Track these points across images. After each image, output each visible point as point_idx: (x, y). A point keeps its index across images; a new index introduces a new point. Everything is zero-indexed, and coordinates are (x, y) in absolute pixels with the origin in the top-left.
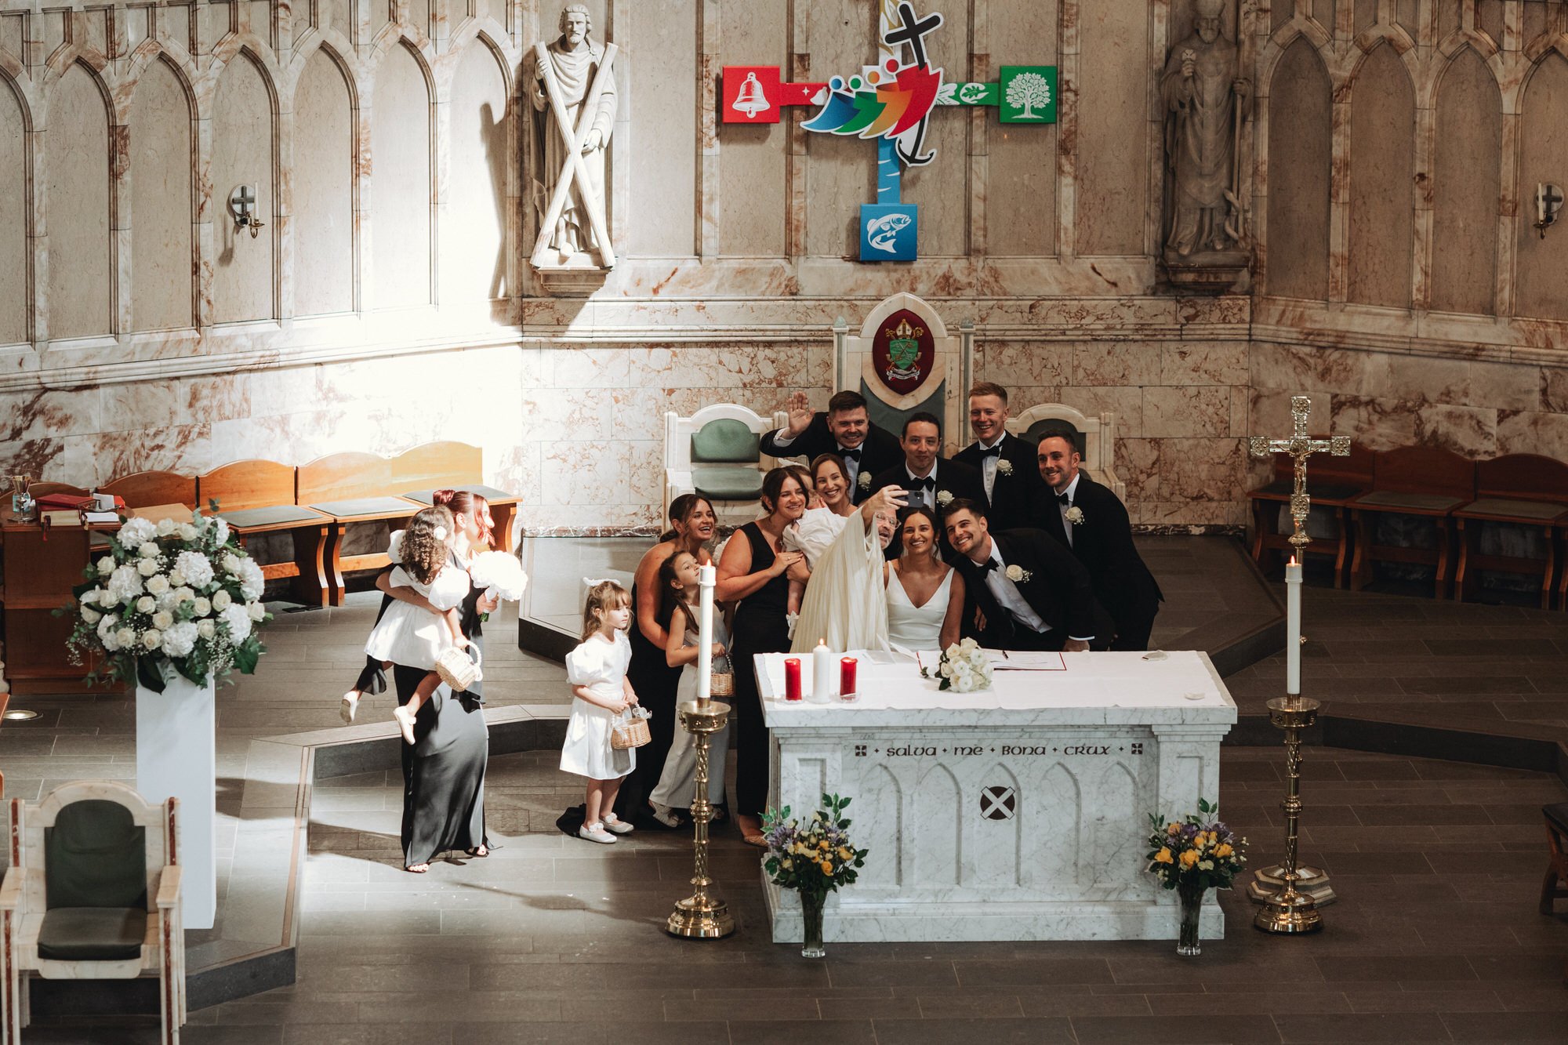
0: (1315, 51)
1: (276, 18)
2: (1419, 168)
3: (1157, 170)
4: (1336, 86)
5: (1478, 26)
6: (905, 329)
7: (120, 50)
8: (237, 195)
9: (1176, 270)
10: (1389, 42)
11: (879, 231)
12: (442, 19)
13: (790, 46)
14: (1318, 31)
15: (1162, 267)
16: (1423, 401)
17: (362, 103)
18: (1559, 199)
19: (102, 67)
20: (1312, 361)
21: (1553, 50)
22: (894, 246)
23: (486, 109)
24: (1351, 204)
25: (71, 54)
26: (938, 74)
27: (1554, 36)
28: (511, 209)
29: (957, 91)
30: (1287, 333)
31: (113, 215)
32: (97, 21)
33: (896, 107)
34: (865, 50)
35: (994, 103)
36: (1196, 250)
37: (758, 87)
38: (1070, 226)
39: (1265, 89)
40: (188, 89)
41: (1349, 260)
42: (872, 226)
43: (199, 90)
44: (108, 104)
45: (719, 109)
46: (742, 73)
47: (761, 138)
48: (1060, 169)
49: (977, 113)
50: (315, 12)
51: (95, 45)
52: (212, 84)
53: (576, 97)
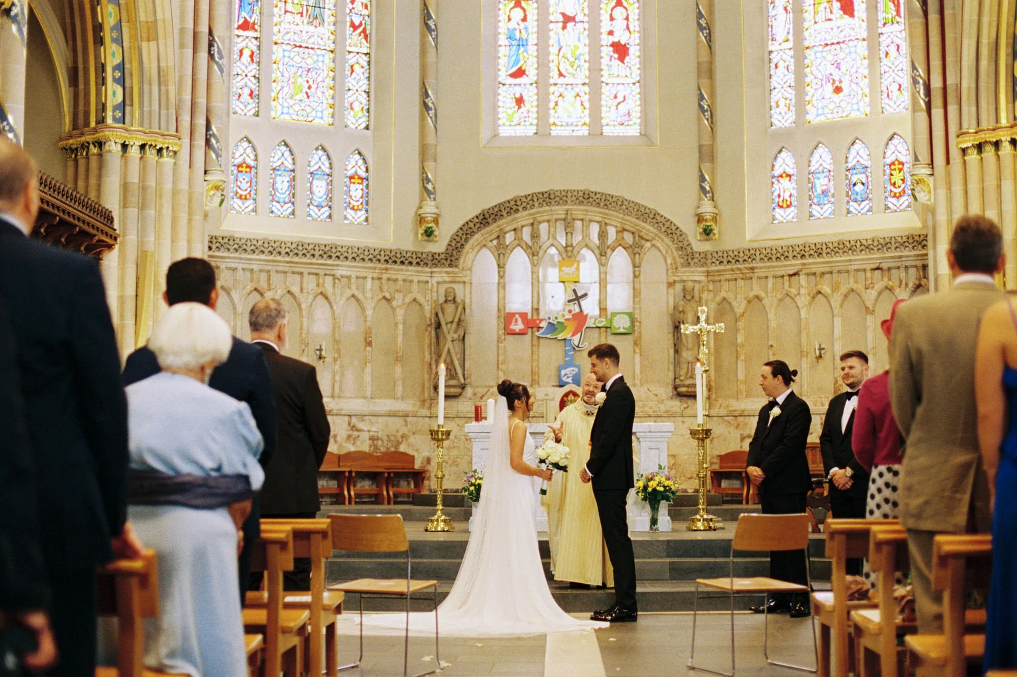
0: (730, 304)
1: (335, 283)
2: (770, 344)
3: (672, 351)
4: (738, 315)
5: (790, 286)
6: (571, 397)
7: (273, 287)
8: (318, 348)
9: (679, 386)
10: (757, 297)
11: (566, 375)
12: (400, 291)
13: (532, 305)
14: (730, 296)
15: (675, 388)
17: (368, 319)
18: (824, 349)
19: (265, 292)
20: (732, 422)
21: (819, 292)
22: (572, 380)
23: (418, 327)
24: (744, 360)
25: (253, 286)
26: (587, 314)
27: (819, 286)
28: (426, 367)
29: (595, 322)
30: (723, 412)
32: (264, 276)
33: (571, 327)
35: (609, 326)
36: (686, 378)
37: (520, 320)
38: (639, 373)
40: (299, 305)
41: (744, 382)
42: (563, 372)
43: (303, 306)
45: (505, 328)
46: (514, 314)
48: (634, 352)
49: (603, 330)
50: (350, 283)
51: (263, 285)
52: (309, 304)
53: (450, 320)
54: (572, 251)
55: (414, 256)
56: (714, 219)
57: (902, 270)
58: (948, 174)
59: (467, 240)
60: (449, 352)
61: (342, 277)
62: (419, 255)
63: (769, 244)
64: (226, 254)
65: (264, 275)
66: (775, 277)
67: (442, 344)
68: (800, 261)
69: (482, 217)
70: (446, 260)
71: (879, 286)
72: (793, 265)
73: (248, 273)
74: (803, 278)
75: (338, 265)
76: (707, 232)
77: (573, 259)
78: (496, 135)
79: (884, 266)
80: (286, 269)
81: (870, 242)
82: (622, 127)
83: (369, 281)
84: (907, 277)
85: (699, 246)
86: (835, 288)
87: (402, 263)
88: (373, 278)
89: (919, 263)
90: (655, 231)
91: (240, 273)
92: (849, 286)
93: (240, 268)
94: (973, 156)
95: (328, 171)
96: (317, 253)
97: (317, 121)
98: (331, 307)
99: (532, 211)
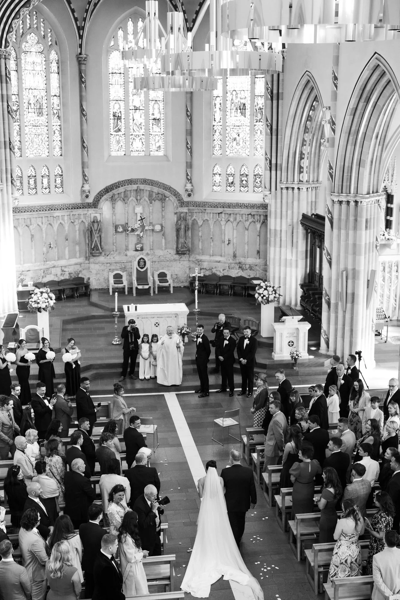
0: (196, 221)
1: (54, 219)
2: (211, 237)
3: (176, 238)
4: (199, 226)
5: (219, 217)
6: (142, 260)
7: (32, 223)
8: (49, 244)
9: (179, 251)
10: (206, 220)
12: (77, 219)
13: (125, 222)
14: (197, 218)
15: (177, 251)
16: (213, 268)
17: (66, 231)
18: (230, 241)
19: (29, 226)
20: (197, 263)
21: (229, 220)
22: (140, 249)
23: (84, 231)
24: (202, 242)
25: (25, 224)
26: (145, 225)
27: (229, 218)
28: (87, 245)
29: (148, 228)
30: (194, 260)
31: (32, 247)
32: (29, 220)
33: (140, 230)
34: (135, 222)
35: (153, 229)
36: (181, 249)
37: (121, 227)
38: (164, 246)
39: (190, 226)
40: (42, 229)
41: (202, 249)
42: (137, 246)
44: (31, 231)
45: (116, 230)
46: (119, 225)
47: (121, 234)
48: (162, 238)
49: (151, 230)
50: (59, 218)
51: (29, 223)
52: (45, 228)
53: (96, 229)
54: (140, 202)
55: (81, 205)
56: (192, 191)
57: (259, 216)
58: (276, 194)
59: (101, 198)
60: (96, 241)
61: (57, 216)
62: (83, 204)
63: (211, 201)
66: (213, 213)
67: (93, 239)
68: (222, 209)
69: (106, 189)
70: (93, 205)
71: (250, 220)
72: (220, 210)
73: (23, 220)
74: (223, 215)
75: (55, 213)
76: (189, 195)
77: (140, 205)
78: (110, 156)
79: (253, 214)
80: (37, 217)
81: (248, 205)
82: (157, 152)
83: (66, 217)
84: (260, 219)
85: (186, 199)
86: (235, 219)
87: (77, 208)
88: (67, 215)
89: (265, 214)
90: (170, 194)
91: (20, 220)
92: (240, 220)
93: (20, 218)
94: (284, 191)
95: (48, 174)
96: (47, 209)
97: (42, 156)
98: (53, 228)
99: (125, 187)
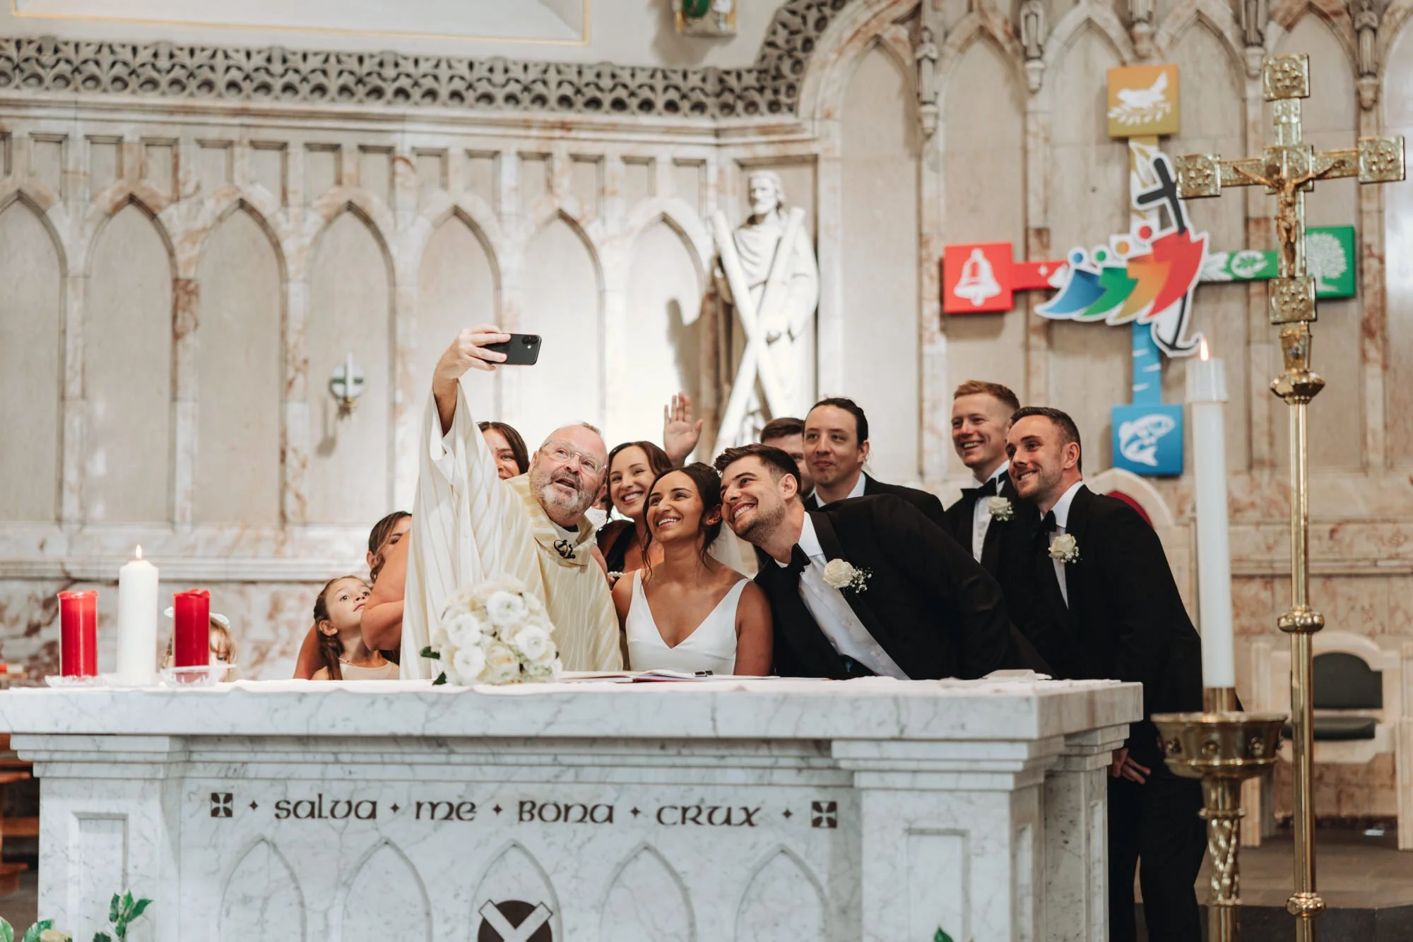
1: (394, 174)
7: (189, 189)
11: (1135, 438)
12: (614, 193)
13: (1026, 220)
17: (505, 282)
19: (161, 208)
22: (1156, 456)
23: (674, 308)
25: (121, 190)
26: (1200, 243)
29: (1229, 263)
31: (174, 383)
32: (158, 158)
33: (1151, 281)
34: (1117, 221)
37: (985, 268)
38: (1380, 428)
40: (277, 245)
42: (1126, 432)
43: (289, 246)
44: (171, 253)
45: (942, 299)
47: (995, 333)
48: (1364, 357)
49: (1255, 288)
50: (445, 173)
51: (156, 185)
52: (307, 241)
53: (760, 276)
54: (1152, 37)
55: (659, 83)
59: (821, 24)
61: (420, 153)
62: (677, 79)
64: (27, 93)
65: (160, 156)
70: (761, 90)
73: (109, 152)
75: (401, 118)
77: (1156, 61)
80: (233, 134)
83: (509, 165)
87: (619, 105)
88: (522, 156)
91: (78, 152)
93: (80, 135)
96: (333, 84)
98: (383, 246)
